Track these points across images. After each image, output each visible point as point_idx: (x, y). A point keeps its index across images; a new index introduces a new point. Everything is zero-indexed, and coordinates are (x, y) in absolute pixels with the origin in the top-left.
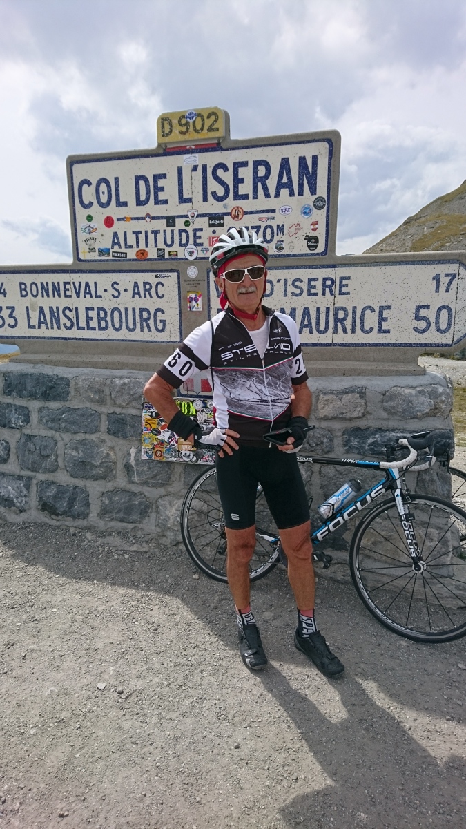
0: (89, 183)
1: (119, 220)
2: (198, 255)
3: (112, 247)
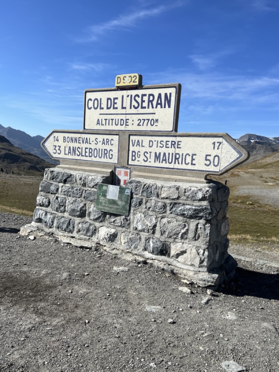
1: (100, 114)
2: (126, 129)
3: (97, 125)
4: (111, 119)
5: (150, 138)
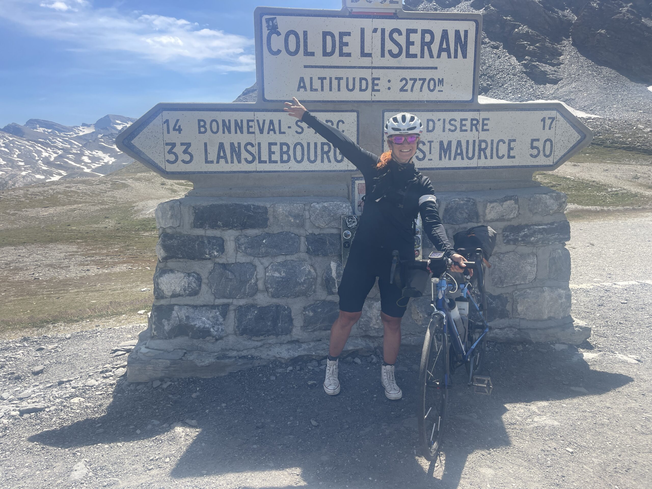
0: (278, 33)
1: (305, 67)
2: (374, 99)
3: (298, 90)
4: (336, 78)
5: (429, 115)
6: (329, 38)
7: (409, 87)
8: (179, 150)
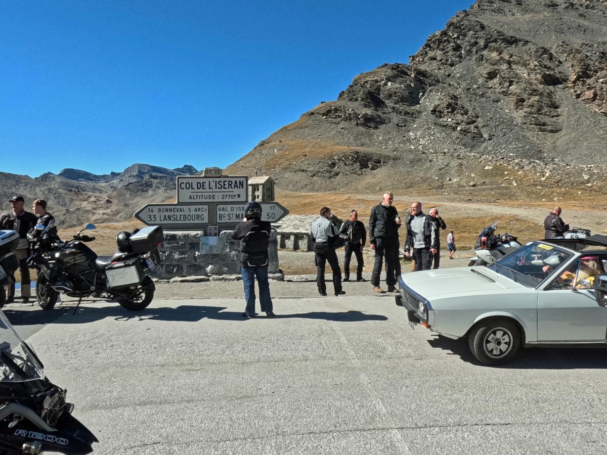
0: (183, 183)
1: (192, 192)
2: (214, 201)
3: (189, 199)
4: (201, 195)
5: (232, 206)
6: (199, 184)
7: (225, 197)
8: (152, 217)
